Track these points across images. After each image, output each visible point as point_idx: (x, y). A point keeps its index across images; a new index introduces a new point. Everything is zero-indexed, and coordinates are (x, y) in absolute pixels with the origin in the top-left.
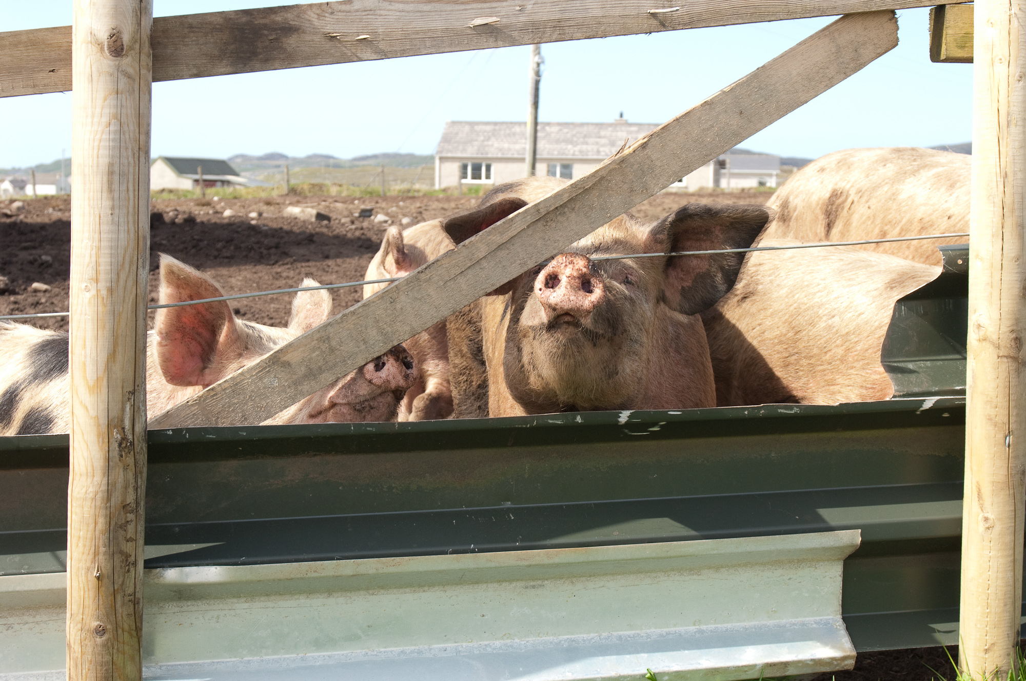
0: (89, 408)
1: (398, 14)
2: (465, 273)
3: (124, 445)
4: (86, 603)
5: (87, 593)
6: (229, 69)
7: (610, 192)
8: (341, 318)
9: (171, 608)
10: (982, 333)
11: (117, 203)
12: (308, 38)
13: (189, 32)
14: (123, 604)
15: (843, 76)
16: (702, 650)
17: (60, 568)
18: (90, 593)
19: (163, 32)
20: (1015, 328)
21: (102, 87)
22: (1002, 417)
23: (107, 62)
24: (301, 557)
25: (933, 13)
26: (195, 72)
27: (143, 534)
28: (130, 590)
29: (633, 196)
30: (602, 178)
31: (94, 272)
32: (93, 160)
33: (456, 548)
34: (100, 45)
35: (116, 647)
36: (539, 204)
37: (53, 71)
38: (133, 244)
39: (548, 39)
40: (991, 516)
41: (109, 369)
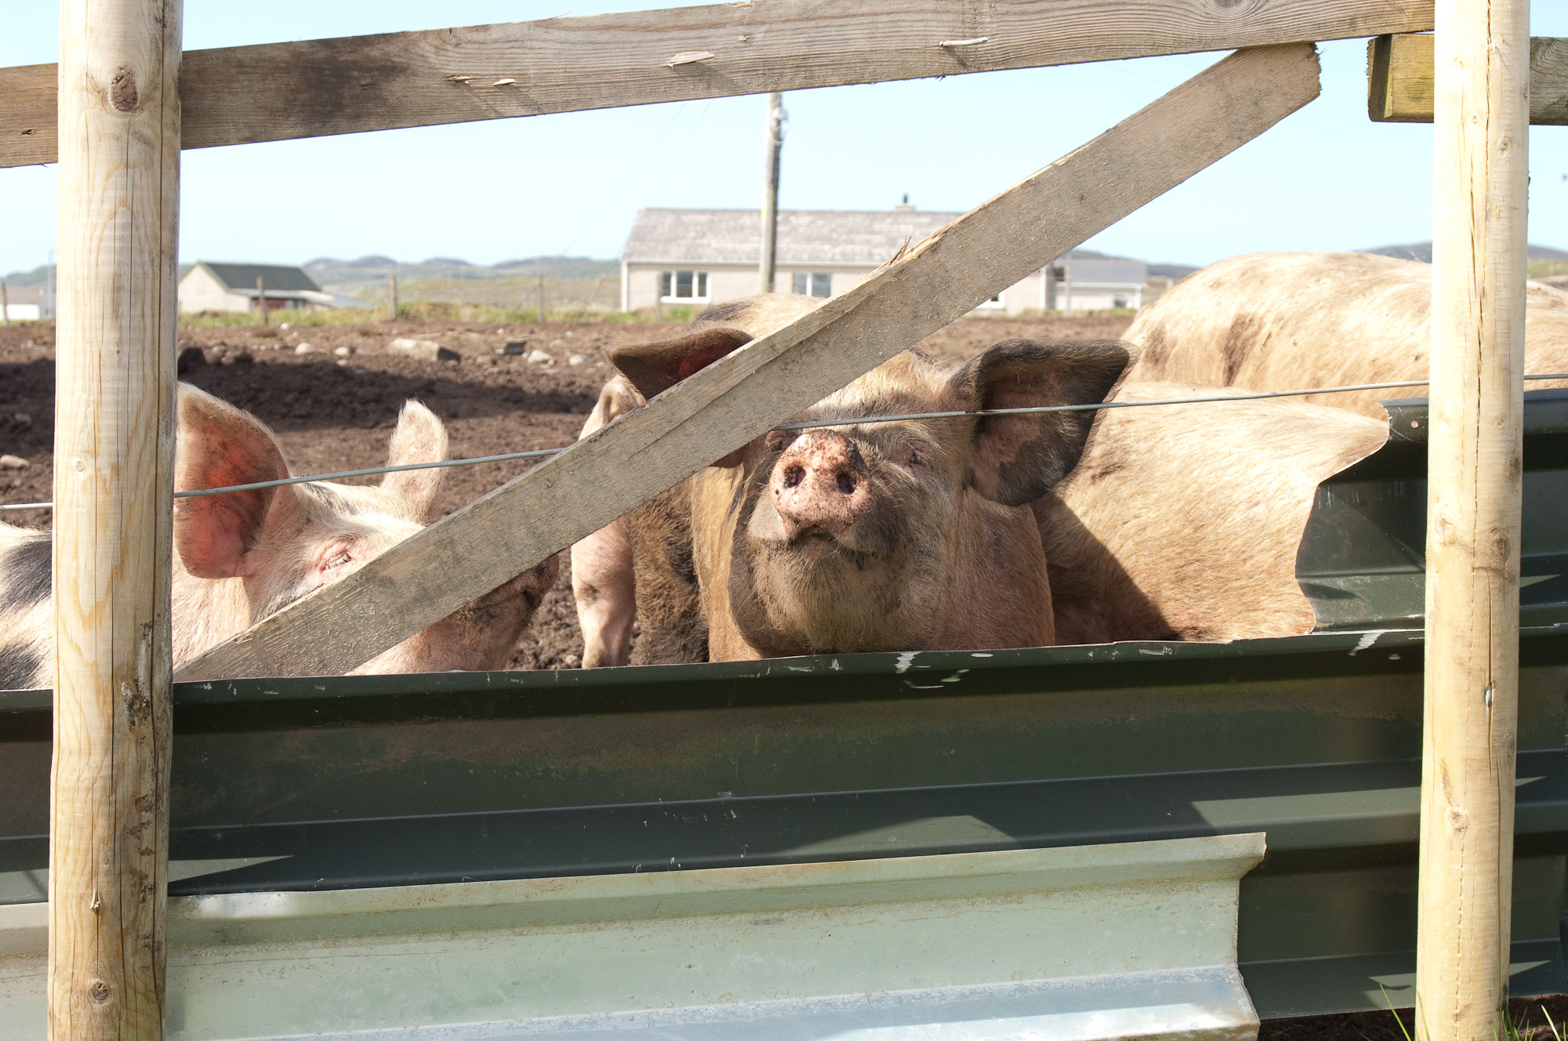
0: (83, 649)
1: (558, 46)
2: (661, 442)
3: (136, 707)
4: (79, 950)
5: (79, 934)
6: (300, 130)
7: (883, 318)
8: (472, 511)
9: (210, 956)
10: (1448, 533)
11: (126, 335)
12: (420, 82)
13: (238, 73)
14: (136, 951)
15: (1238, 142)
16: (1025, 1018)
17: (39, 896)
18: (85, 934)
19: (198, 72)
20: (1497, 524)
21: (104, 157)
22: (1479, 661)
23: (112, 119)
24: (411, 877)
25: (1373, 46)
26: (248, 135)
27: (166, 843)
28: (147, 930)
29: (917, 325)
30: (871, 297)
31: (91, 441)
32: (90, 270)
33: (648, 863)
34: (101, 93)
35: (124, 1017)
36: (774, 336)
37: (28, 132)
38: (150, 397)
39: (788, 86)
40: (1463, 811)
41: (113, 590)
